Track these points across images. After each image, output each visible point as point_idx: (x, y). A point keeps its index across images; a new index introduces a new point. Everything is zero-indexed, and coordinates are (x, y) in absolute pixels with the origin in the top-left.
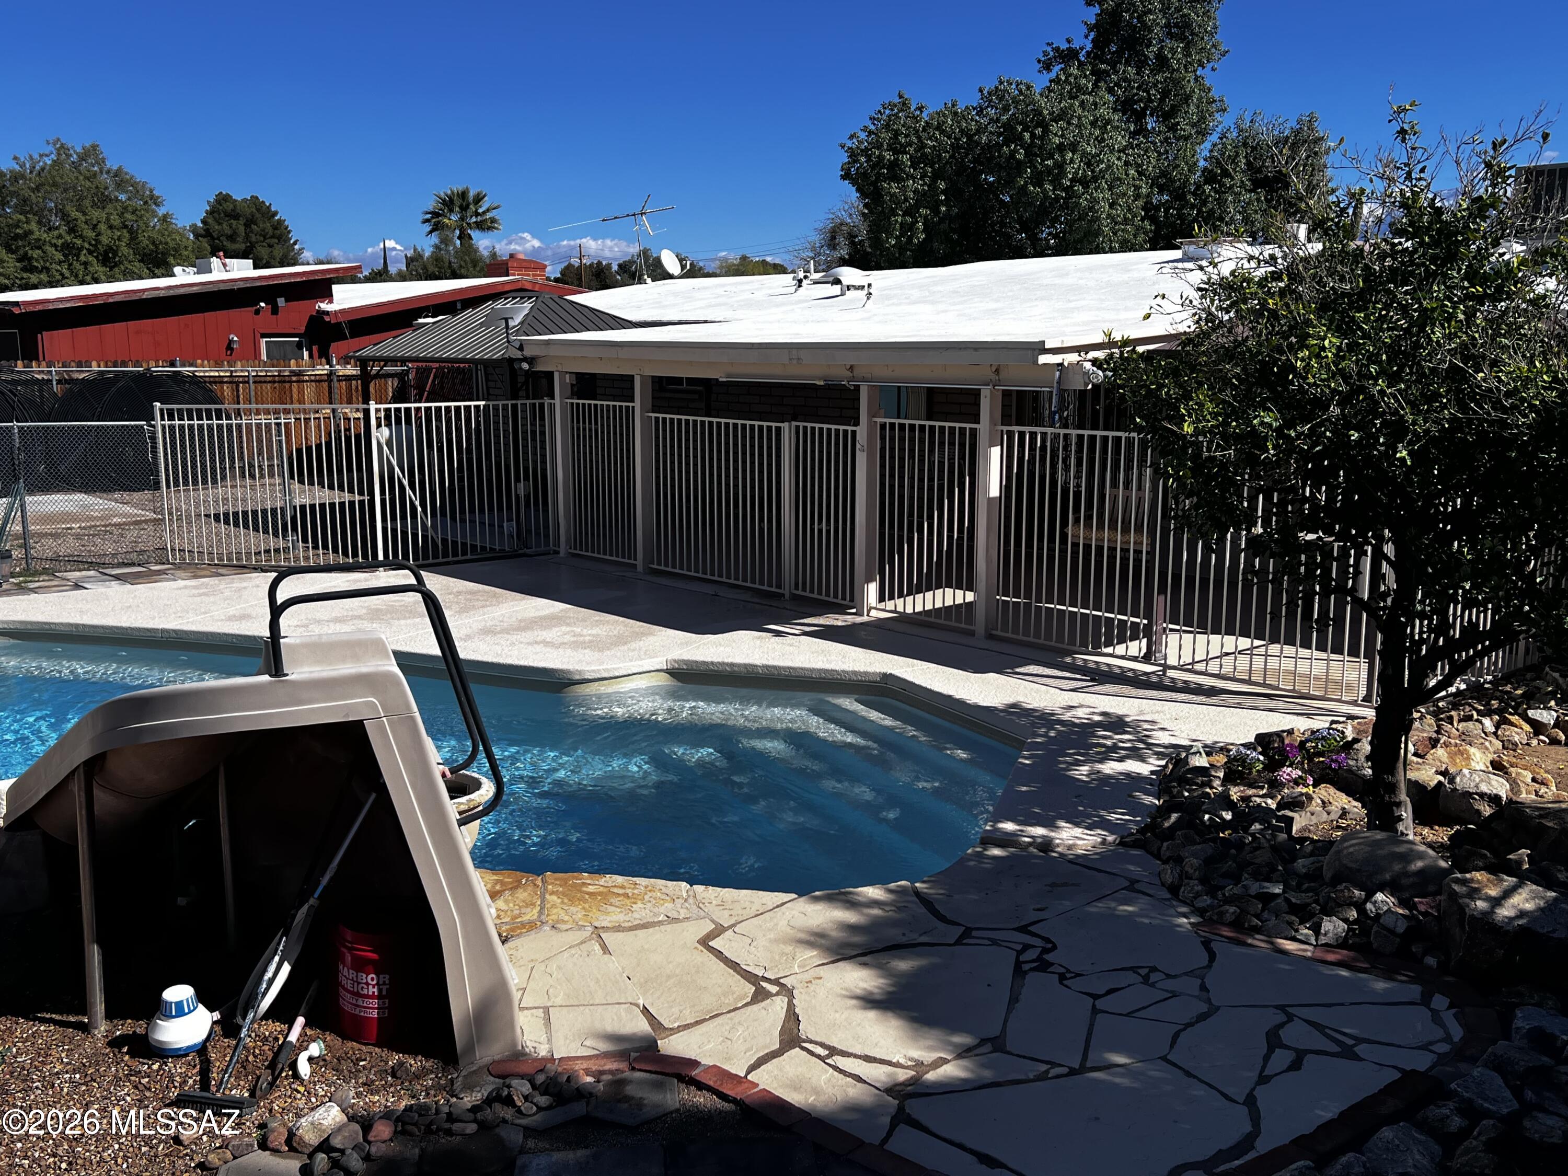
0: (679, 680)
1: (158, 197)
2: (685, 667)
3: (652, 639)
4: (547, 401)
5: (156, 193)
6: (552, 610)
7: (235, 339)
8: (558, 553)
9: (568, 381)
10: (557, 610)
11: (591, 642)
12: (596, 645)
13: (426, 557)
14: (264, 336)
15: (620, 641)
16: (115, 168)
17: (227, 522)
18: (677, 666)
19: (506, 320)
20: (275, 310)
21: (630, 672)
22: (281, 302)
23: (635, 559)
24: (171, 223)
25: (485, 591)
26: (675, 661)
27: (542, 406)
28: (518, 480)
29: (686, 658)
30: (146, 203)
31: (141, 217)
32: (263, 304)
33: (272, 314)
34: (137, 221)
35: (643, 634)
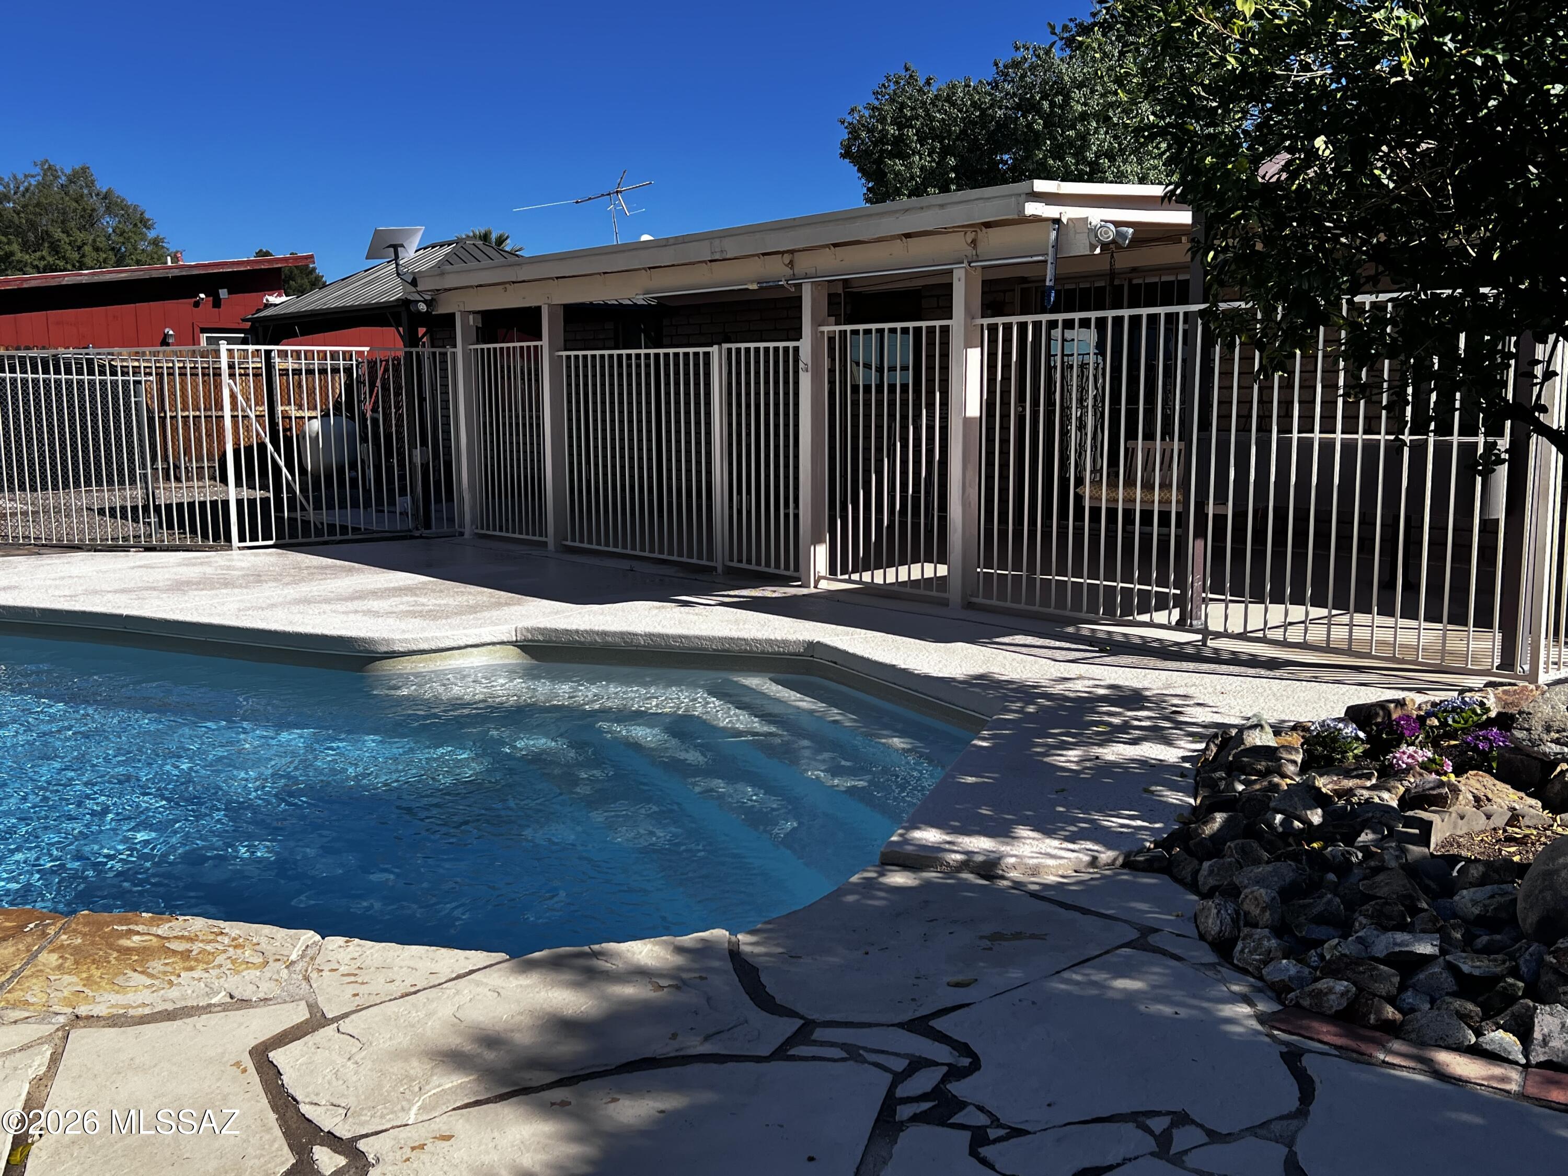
0: (533, 656)
1: (149, 220)
2: (541, 638)
3: (514, 609)
4: (450, 350)
5: (147, 216)
6: (410, 582)
7: (171, 332)
8: (462, 534)
9: (471, 323)
10: (416, 582)
11: (431, 611)
12: (433, 615)
13: (293, 535)
14: (203, 330)
15: (474, 609)
16: (104, 191)
18: (530, 637)
19: (395, 247)
20: (217, 303)
21: (462, 644)
22: (223, 293)
23: (546, 537)
25: (340, 567)
26: (527, 629)
27: (444, 355)
29: (542, 626)
30: (135, 225)
31: (129, 238)
32: (202, 296)
33: (214, 306)
34: (124, 243)
35: (507, 604)
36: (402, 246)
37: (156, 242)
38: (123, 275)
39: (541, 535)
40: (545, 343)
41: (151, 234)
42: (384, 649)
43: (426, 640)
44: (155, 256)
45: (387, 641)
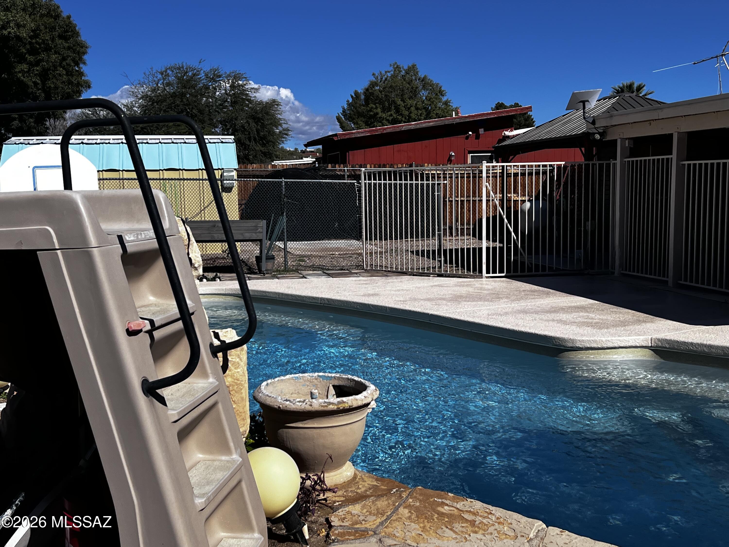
0: (662, 357)
1: (443, 91)
2: (667, 346)
3: (648, 325)
4: (612, 162)
5: (443, 89)
6: (583, 303)
7: (453, 154)
8: (613, 273)
9: (627, 145)
10: (587, 303)
11: (597, 323)
12: (599, 326)
13: (516, 270)
14: (470, 152)
15: (623, 324)
16: (422, 76)
17: (423, 255)
18: (660, 345)
19: (584, 102)
20: (478, 137)
21: (616, 345)
22: (481, 131)
23: (668, 277)
24: (450, 105)
25: (543, 291)
26: (659, 340)
27: (608, 166)
28: (586, 219)
29: (668, 338)
30: (437, 94)
31: (433, 102)
32: (470, 133)
33: (476, 139)
34: (430, 105)
35: (645, 322)
36: (588, 101)
37: (446, 103)
38: (431, 124)
39: (664, 276)
40: (674, 156)
41: (444, 99)
42: (570, 345)
43: (595, 341)
44: (446, 111)
45: (573, 341)
